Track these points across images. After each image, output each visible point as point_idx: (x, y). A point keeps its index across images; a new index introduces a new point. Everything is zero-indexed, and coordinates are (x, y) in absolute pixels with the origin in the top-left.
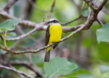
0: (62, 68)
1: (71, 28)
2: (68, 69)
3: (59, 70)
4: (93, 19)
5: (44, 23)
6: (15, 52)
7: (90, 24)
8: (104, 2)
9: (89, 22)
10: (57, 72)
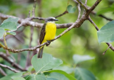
0: (48, 64)
1: (60, 25)
2: (54, 64)
3: (45, 65)
4: (85, 18)
5: (30, 19)
6: (14, 50)
7: (81, 22)
8: (97, 3)
9: (80, 21)
10: (44, 67)
